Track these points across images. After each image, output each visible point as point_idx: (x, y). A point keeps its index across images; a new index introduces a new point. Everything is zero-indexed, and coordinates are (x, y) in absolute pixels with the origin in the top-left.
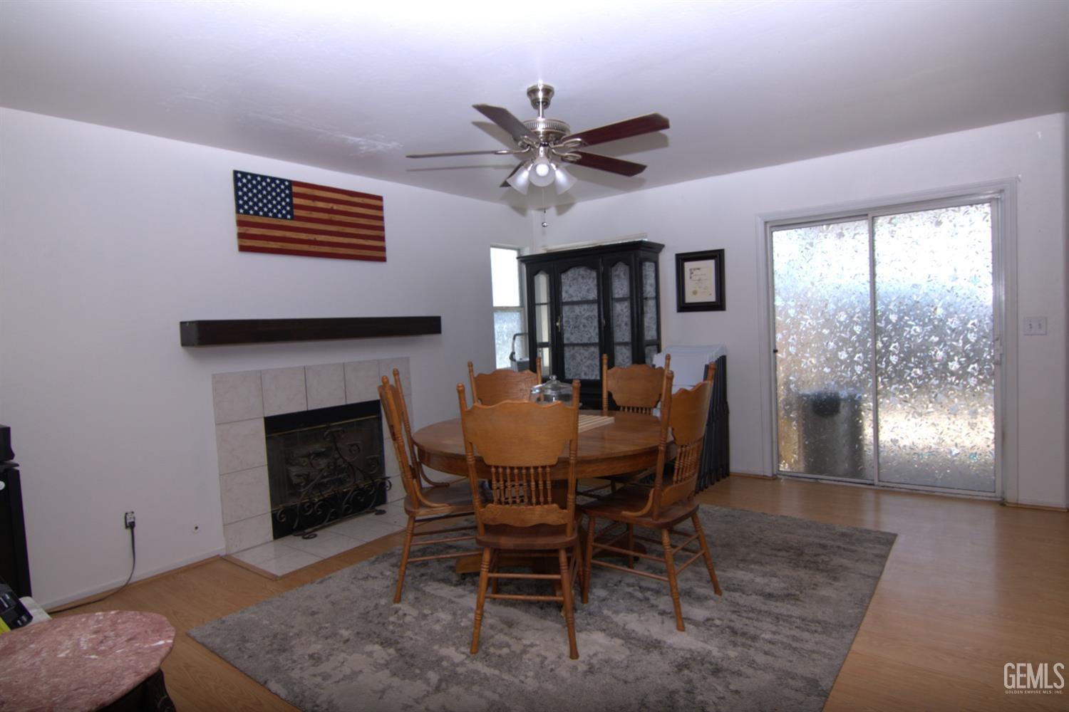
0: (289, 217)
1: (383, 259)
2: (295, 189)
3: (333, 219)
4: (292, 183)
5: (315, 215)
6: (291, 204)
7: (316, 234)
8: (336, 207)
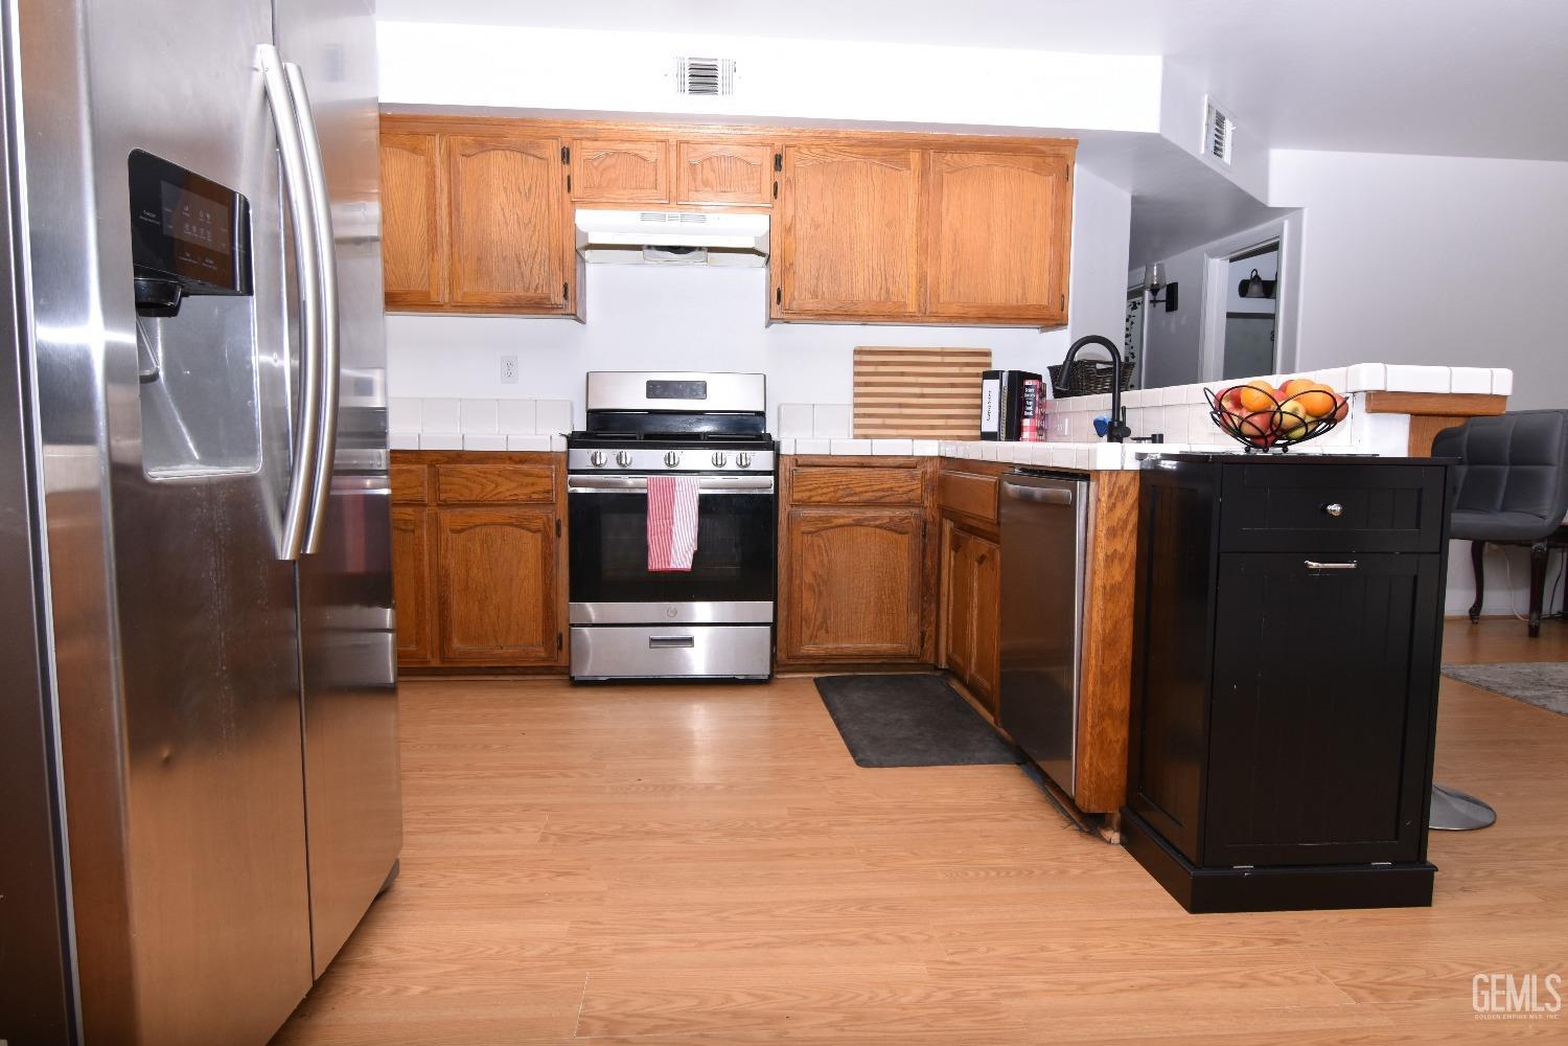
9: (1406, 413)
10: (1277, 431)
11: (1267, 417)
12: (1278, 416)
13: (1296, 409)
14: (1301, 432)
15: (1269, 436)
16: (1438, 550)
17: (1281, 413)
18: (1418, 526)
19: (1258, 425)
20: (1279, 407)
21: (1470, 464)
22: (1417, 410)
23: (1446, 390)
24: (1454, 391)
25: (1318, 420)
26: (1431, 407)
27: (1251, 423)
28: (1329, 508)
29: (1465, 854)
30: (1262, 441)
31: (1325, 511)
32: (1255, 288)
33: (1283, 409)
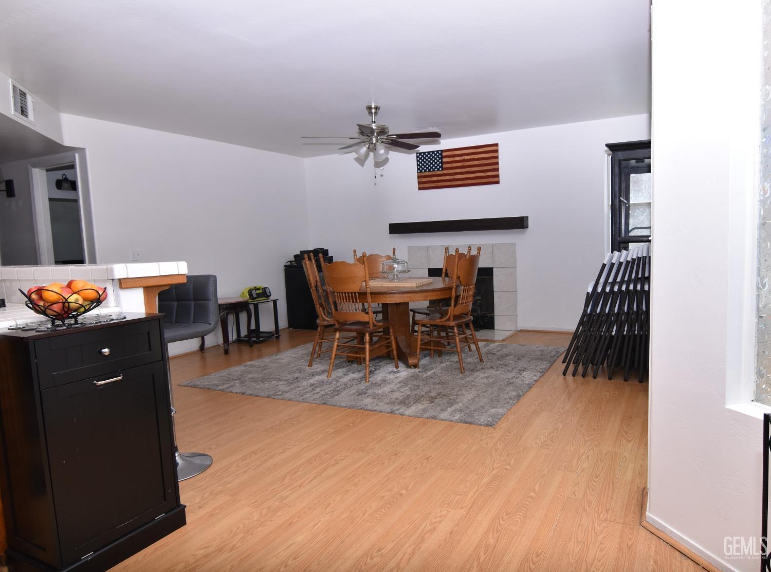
0: (440, 169)
1: (498, 182)
2: (444, 154)
3: (465, 165)
4: (442, 151)
5: (455, 165)
6: (442, 163)
7: (455, 175)
8: (466, 157)
9: (141, 287)
10: (67, 311)
11: (60, 305)
12: (66, 304)
13: (77, 300)
14: (83, 309)
15: (64, 314)
16: (161, 359)
17: (68, 303)
18: (150, 350)
19: (56, 310)
20: (66, 300)
21: (178, 300)
22: (146, 285)
23: (158, 274)
24: (162, 274)
25: (92, 301)
26: (152, 283)
27: (50, 309)
28: (103, 350)
29: (200, 487)
30: (60, 317)
31: (101, 353)
32: (66, 185)
33: (69, 300)
